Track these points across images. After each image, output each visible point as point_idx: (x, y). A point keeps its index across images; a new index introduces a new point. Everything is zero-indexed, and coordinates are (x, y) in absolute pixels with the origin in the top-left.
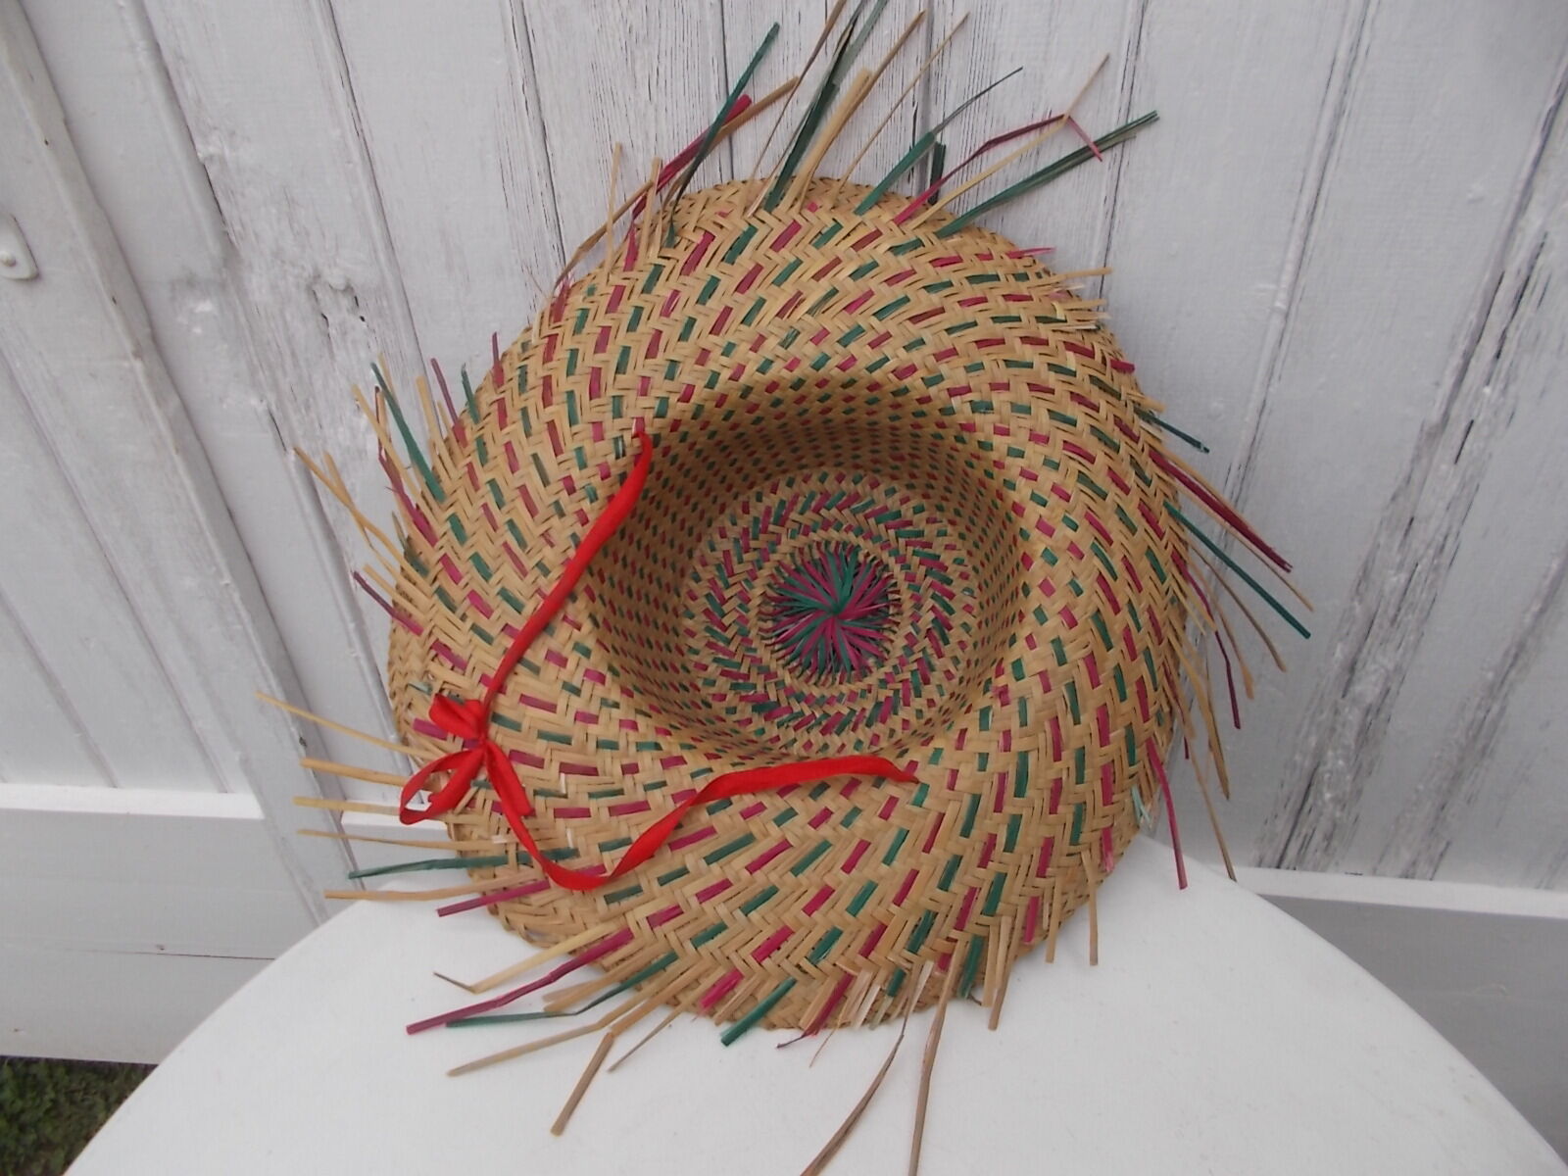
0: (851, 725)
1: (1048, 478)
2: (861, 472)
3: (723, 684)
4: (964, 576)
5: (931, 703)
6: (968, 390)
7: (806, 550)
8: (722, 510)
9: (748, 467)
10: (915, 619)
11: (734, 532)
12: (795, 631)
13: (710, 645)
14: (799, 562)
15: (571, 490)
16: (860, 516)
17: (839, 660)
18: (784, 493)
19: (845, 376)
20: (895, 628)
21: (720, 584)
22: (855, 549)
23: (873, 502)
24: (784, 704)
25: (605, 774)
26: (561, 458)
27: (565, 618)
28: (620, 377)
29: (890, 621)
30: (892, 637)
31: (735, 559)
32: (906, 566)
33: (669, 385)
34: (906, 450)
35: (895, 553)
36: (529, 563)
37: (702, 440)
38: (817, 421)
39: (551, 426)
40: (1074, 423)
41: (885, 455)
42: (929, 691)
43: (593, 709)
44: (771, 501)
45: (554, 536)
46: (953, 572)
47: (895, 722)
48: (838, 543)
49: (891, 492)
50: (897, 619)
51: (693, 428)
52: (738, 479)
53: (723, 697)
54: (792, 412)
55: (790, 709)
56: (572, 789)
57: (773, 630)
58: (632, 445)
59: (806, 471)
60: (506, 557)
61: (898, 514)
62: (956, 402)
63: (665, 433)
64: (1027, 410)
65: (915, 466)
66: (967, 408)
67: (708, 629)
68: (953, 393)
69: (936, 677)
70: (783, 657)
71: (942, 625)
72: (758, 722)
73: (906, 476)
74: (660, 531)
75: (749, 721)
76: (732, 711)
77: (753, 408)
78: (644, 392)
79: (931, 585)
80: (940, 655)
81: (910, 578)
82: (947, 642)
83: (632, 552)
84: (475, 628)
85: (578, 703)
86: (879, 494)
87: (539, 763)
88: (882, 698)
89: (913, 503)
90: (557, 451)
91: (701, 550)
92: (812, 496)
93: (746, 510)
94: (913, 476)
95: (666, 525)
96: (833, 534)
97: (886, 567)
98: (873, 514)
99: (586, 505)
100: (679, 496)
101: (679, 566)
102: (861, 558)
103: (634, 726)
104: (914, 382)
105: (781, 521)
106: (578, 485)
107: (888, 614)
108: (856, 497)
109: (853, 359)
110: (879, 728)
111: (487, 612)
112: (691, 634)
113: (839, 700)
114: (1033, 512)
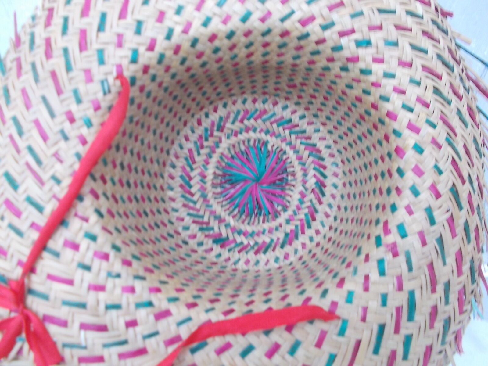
0: (272, 248)
1: (413, 92)
2: (267, 96)
3: (194, 228)
4: (332, 156)
5: (318, 232)
6: (353, 31)
7: (237, 145)
8: (185, 124)
9: (199, 97)
10: (304, 182)
11: (194, 137)
12: (235, 193)
13: (185, 206)
14: (233, 152)
15: (72, 120)
16: (268, 123)
17: (260, 208)
18: (221, 112)
19: (263, 27)
20: (292, 188)
21: (188, 169)
22: (265, 143)
23: (274, 114)
24: (231, 238)
25: (113, 329)
26: (63, 97)
27: (76, 215)
28: (101, 35)
29: (289, 185)
30: (291, 193)
31: (195, 154)
32: (297, 152)
33: (138, 39)
34: (298, 80)
35: (290, 144)
36: (45, 177)
37: (167, 79)
38: (243, 63)
39: (54, 75)
40: (426, 52)
41: (284, 86)
42: (316, 225)
43: (101, 281)
44: (214, 117)
45: (62, 154)
46: (325, 153)
47: (297, 244)
48: (255, 141)
49: (285, 108)
50: (293, 183)
51: (159, 71)
52: (193, 106)
53: (194, 237)
54: (227, 57)
55: (235, 241)
56: (90, 343)
57: (221, 193)
58: (115, 85)
59: (234, 98)
60: (28, 173)
61: (290, 121)
62: (344, 41)
63: (139, 74)
64: (396, 44)
65: (303, 91)
66: (353, 45)
67: (183, 196)
68: (342, 34)
69: (320, 216)
70: (228, 209)
71: (321, 185)
72: (217, 249)
73: (295, 97)
74: (146, 142)
75: (212, 249)
76: (200, 244)
77: (200, 55)
78: (120, 45)
79: (313, 162)
80: (320, 203)
81: (300, 158)
82: (324, 195)
83: (127, 159)
84: (11, 227)
85: (89, 278)
86: (278, 109)
87: (64, 324)
88: (288, 231)
89: (299, 113)
90: (59, 92)
91: (175, 149)
92: (238, 112)
93: (199, 123)
94: (300, 97)
95: (150, 138)
96: (252, 134)
97: (285, 153)
98: (276, 121)
99: (85, 131)
100: (156, 118)
101: (161, 161)
102: (269, 147)
103: (132, 290)
104: (314, 28)
105: (221, 129)
106: (77, 116)
107: (287, 180)
108: (265, 112)
109: (269, 14)
110: (288, 249)
111: (18, 214)
112: (173, 200)
113: (263, 232)
114: (404, 117)
